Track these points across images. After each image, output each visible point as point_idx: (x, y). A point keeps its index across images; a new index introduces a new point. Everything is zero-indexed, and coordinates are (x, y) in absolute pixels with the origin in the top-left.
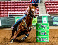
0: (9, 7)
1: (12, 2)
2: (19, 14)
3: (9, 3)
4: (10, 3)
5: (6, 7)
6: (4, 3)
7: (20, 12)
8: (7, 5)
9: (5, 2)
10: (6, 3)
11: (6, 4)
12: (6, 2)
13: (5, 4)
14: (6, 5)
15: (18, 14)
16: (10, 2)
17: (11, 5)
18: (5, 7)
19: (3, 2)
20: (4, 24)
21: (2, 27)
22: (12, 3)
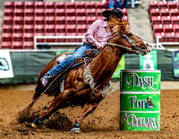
0: (37, 18)
1: (46, 4)
3: (38, 7)
5: (29, 18)
6: (22, 7)
8: (32, 14)
9: (26, 3)
10: (28, 7)
11: (29, 11)
12: (30, 3)
13: (27, 11)
14: (28, 14)
16: (40, 3)
17: (43, 14)
18: (26, 18)
21: (16, 82)
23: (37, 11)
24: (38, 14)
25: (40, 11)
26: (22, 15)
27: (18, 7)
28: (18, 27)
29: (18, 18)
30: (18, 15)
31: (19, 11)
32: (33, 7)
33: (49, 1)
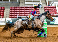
0: (18, 11)
3: (18, 8)
5: (16, 11)
7: (26, 15)
8: (17, 10)
11: (16, 9)
12: (16, 7)
13: (15, 9)
15: (24, 16)
16: (18, 7)
18: (15, 11)
19: (14, 7)
22: (20, 8)
23: (18, 9)
28: (13, 13)
29: (13, 11)
30: (13, 10)
31: (13, 9)
32: (17, 8)
33: (20, 6)
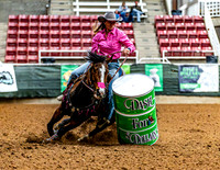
0: (41, 32)
1: (51, 17)
2: (74, 54)
3: (43, 20)
4: (47, 20)
5: (33, 32)
6: (26, 20)
8: (37, 28)
9: (31, 17)
10: (33, 20)
11: (34, 24)
12: (35, 17)
13: (31, 24)
14: (32, 28)
15: (69, 54)
16: (45, 17)
17: (48, 28)
18: (31, 32)
19: (24, 17)
20: (26, 87)
21: (20, 96)
22: (53, 21)
23: (41, 24)
24: (43, 28)
25: (45, 24)
26: (26, 28)
27: (22, 20)
28: (22, 41)
29: (23, 32)
30: (22, 28)
31: (23, 24)
32: (37, 20)
33: (54, 14)
